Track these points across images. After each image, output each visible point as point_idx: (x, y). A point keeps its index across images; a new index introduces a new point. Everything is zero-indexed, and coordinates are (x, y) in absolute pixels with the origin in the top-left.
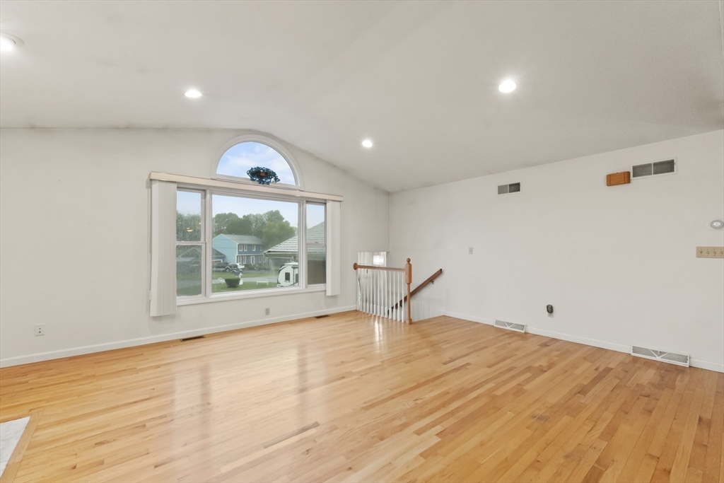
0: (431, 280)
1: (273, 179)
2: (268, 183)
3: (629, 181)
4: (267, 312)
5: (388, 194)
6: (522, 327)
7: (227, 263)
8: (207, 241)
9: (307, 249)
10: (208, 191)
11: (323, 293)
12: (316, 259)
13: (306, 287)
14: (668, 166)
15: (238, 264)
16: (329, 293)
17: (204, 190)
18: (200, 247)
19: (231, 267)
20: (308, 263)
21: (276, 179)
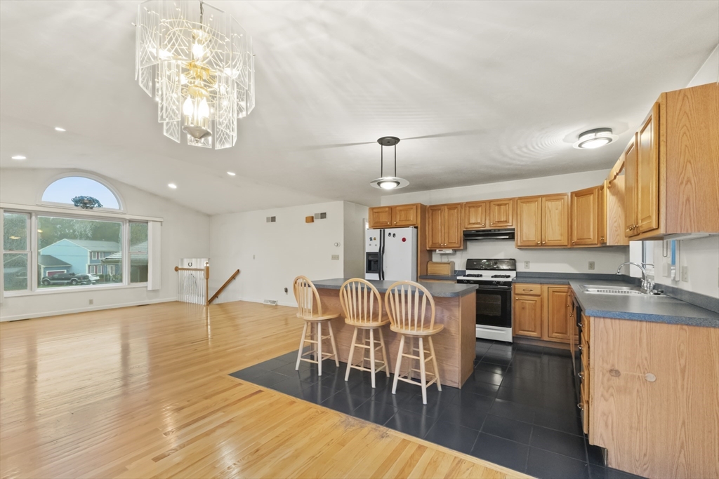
0: (233, 277)
1: (97, 205)
2: (92, 208)
3: (313, 221)
4: (91, 302)
5: (209, 216)
6: (274, 302)
7: (74, 274)
8: (32, 250)
9: (129, 256)
10: (33, 214)
11: (145, 289)
12: (140, 264)
13: (129, 284)
14: (323, 215)
15: (90, 275)
16: (150, 288)
17: (30, 213)
18: (26, 255)
19: (79, 278)
20: (132, 266)
21: (99, 205)
